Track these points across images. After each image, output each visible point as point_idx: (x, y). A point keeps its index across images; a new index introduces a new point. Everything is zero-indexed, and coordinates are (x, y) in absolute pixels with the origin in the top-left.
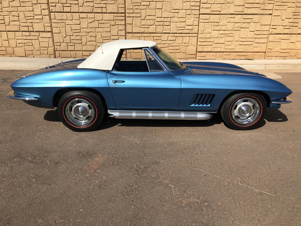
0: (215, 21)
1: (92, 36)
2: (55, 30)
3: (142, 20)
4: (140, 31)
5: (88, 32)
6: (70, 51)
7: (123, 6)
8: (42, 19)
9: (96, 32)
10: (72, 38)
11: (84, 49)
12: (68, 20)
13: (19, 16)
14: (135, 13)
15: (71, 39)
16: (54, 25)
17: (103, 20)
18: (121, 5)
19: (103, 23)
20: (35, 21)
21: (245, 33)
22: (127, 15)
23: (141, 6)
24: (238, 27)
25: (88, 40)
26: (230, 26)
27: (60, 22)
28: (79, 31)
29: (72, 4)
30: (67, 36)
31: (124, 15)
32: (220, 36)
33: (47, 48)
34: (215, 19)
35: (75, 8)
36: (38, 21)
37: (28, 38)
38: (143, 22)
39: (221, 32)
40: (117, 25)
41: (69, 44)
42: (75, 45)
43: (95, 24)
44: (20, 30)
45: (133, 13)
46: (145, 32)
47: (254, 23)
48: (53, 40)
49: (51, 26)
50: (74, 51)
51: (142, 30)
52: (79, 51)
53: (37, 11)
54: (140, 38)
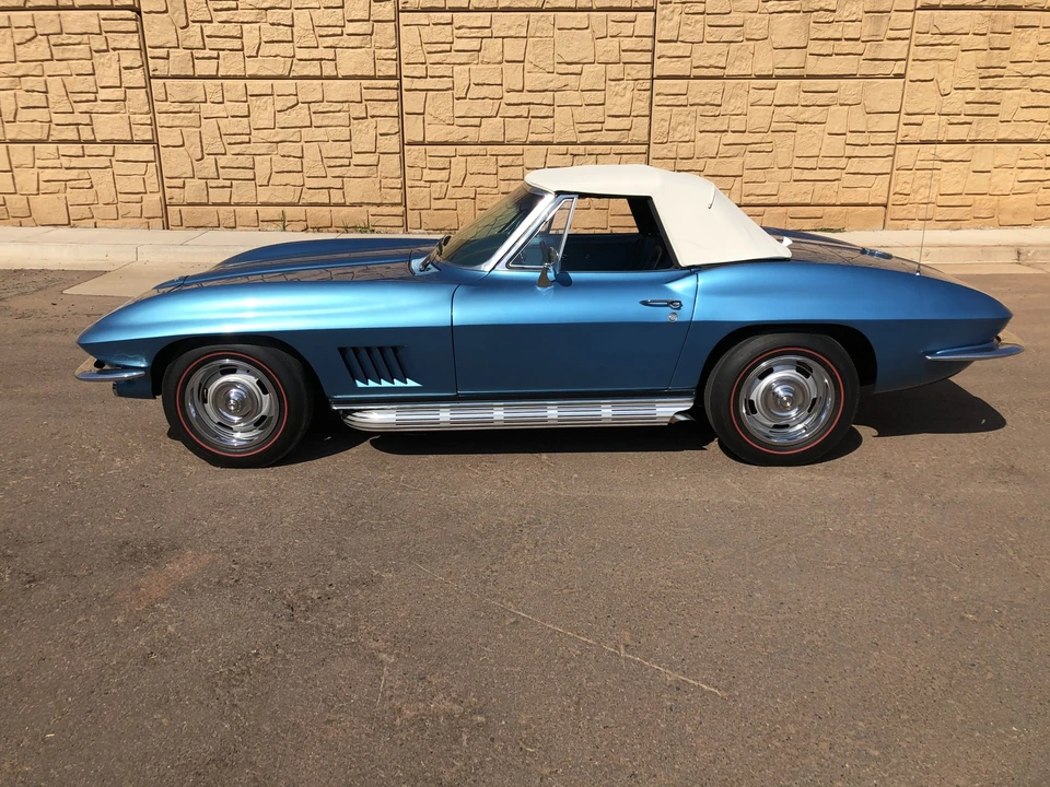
0: (708, 100)
1: (289, 156)
2: (165, 137)
3: (458, 99)
4: (450, 138)
5: (277, 143)
6: (214, 204)
7: (392, 54)
8: (124, 101)
9: (302, 143)
10: (222, 161)
11: (261, 199)
12: (208, 104)
13: (46, 92)
14: (431, 77)
15: (219, 165)
16: (162, 119)
17: (325, 103)
18: (384, 51)
19: (325, 110)
20: (99, 106)
21: (811, 141)
22: (406, 83)
23: (453, 53)
24: (788, 119)
25: (275, 169)
26: (759, 117)
27: (182, 109)
28: (246, 138)
29: (224, 50)
30: (206, 157)
31: (394, 83)
32: (727, 152)
33: (140, 196)
34: (705, 95)
35: (231, 64)
36: (110, 107)
37: (75, 162)
38: (462, 108)
39: (730, 138)
40: (373, 117)
41: (212, 183)
42: (231, 187)
43: (300, 115)
44: (51, 138)
45: (426, 77)
46: (467, 140)
47: (841, 105)
48: (160, 169)
49: (153, 123)
50: (229, 204)
51: (457, 134)
52: (246, 205)
53: (108, 74)
54: (453, 159)
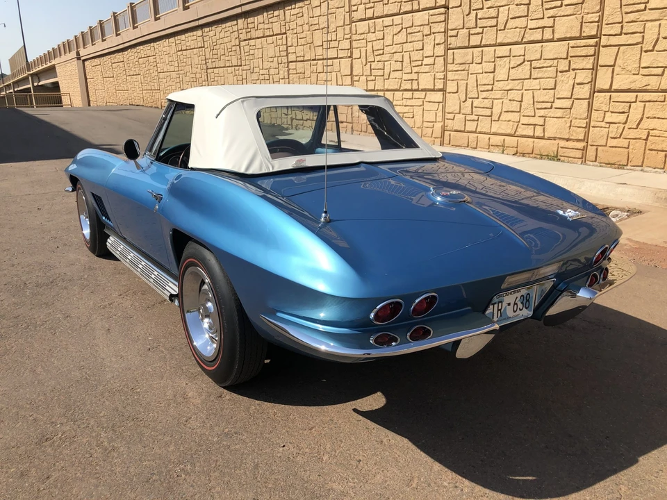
1: (514, 100)
2: (451, 87)
3: (646, 51)
4: (633, 86)
5: (508, 90)
6: (468, 132)
7: (595, 17)
8: (434, 64)
9: (523, 91)
10: (476, 103)
11: (493, 130)
12: (474, 64)
13: (402, 62)
14: (626, 34)
15: (474, 105)
16: (450, 76)
17: (542, 60)
18: (590, 16)
19: (541, 66)
22: (604, 41)
23: (647, 11)
25: (504, 110)
27: (459, 69)
28: (490, 87)
29: (486, 27)
30: (468, 99)
31: (593, 41)
33: (432, 124)
35: (489, 37)
37: (409, 102)
38: (647, 60)
40: (574, 70)
41: (468, 118)
42: (478, 120)
43: (524, 71)
45: (620, 35)
46: (649, 87)
48: (444, 107)
49: (445, 78)
50: (475, 132)
51: (640, 82)
52: (485, 133)
54: (632, 104)
